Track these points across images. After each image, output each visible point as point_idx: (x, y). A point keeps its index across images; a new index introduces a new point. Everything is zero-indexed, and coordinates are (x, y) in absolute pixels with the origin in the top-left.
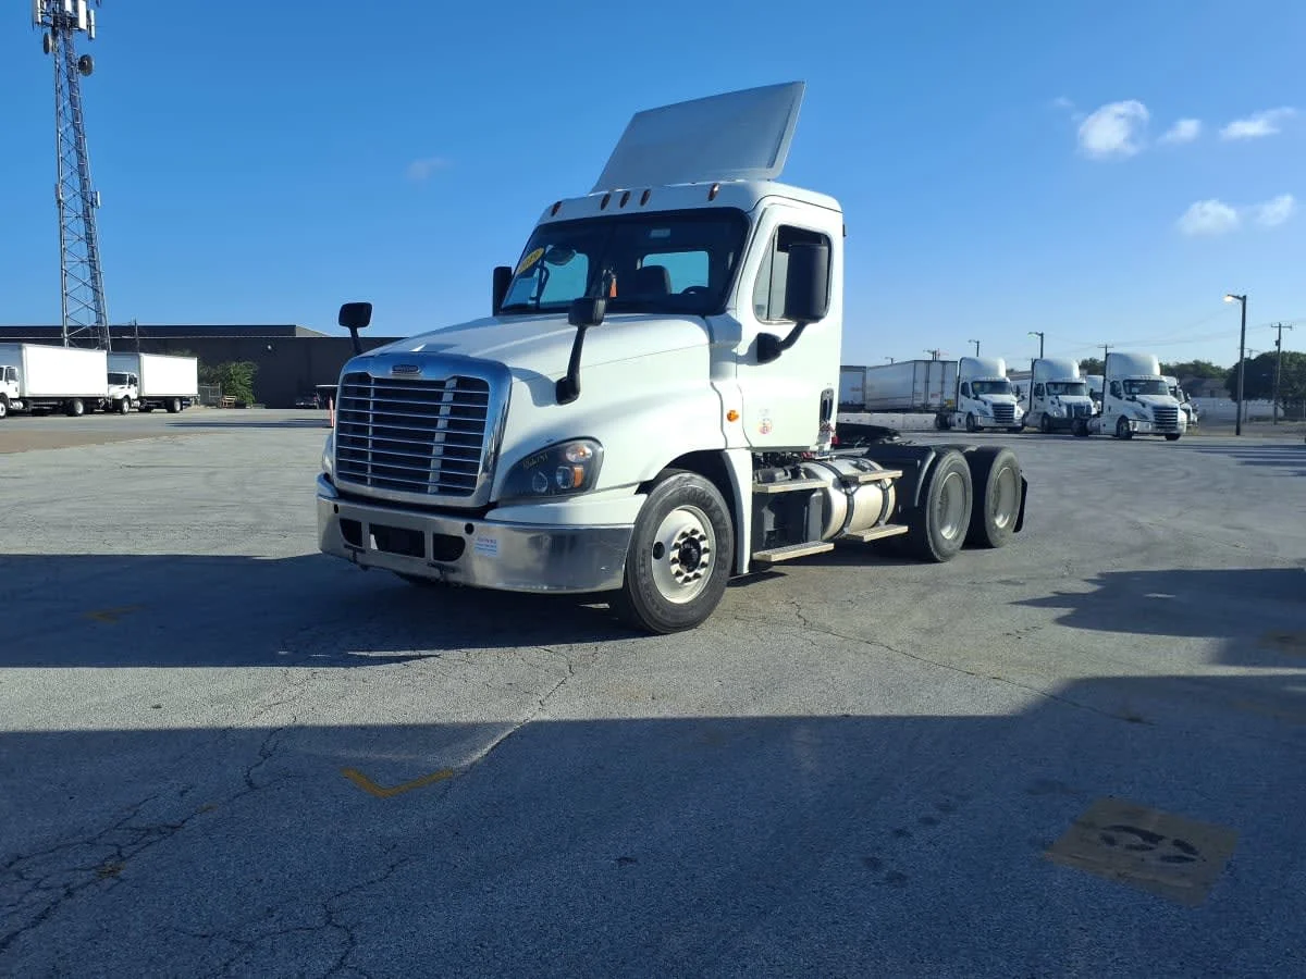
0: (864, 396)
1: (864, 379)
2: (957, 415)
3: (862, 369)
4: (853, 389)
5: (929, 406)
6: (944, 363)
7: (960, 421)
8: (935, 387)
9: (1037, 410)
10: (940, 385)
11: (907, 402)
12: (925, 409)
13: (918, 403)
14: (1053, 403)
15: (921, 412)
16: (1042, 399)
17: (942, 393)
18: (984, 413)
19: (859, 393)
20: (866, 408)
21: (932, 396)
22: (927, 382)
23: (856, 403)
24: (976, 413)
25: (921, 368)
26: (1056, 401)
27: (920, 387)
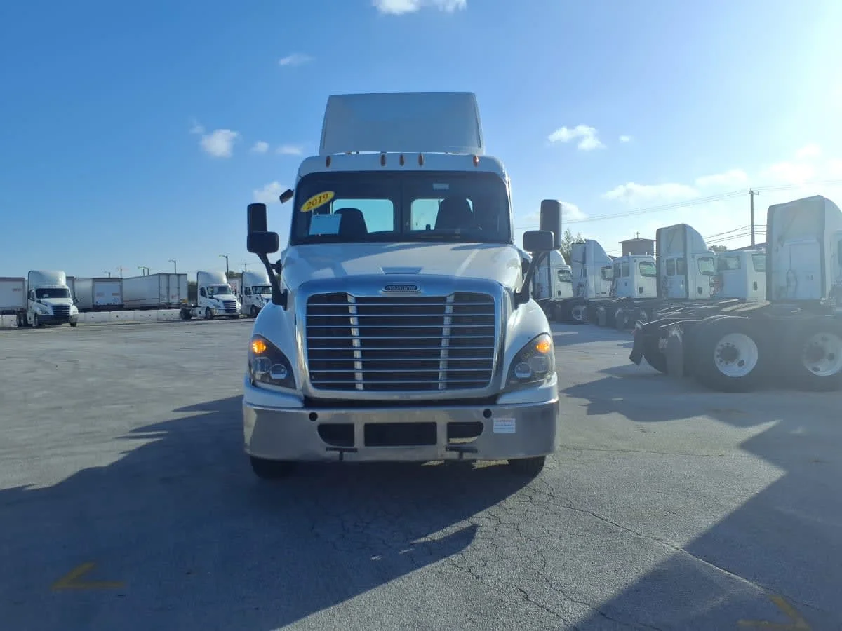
0: (122, 299)
1: (121, 287)
2: (198, 310)
3: (120, 280)
4: (114, 294)
5: (170, 304)
6: (179, 275)
7: (200, 313)
8: (173, 291)
9: (248, 304)
10: (177, 289)
11: (155, 302)
12: (168, 306)
13: (164, 301)
14: (257, 299)
15: (165, 308)
16: (250, 297)
17: (179, 295)
18: (218, 307)
19: (119, 297)
20: (125, 307)
21: (173, 297)
22: (168, 288)
23: (117, 303)
24: (212, 307)
25: (164, 280)
26: (259, 298)
27: (164, 292)
